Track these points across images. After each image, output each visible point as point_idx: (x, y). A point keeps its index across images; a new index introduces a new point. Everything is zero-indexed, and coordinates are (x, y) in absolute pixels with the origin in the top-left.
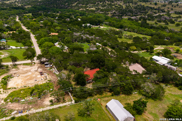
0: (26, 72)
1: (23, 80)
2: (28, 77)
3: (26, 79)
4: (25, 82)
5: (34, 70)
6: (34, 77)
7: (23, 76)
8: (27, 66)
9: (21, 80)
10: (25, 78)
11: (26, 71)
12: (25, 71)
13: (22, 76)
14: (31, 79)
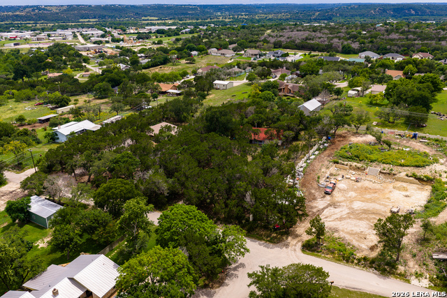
0: (364, 216)
1: (387, 196)
2: (368, 196)
3: (376, 195)
4: (385, 188)
5: (337, 210)
6: (355, 190)
7: (380, 204)
8: (348, 237)
9: (391, 195)
10: (378, 199)
11: (361, 219)
12: (367, 219)
13: (386, 206)
14: (366, 189)
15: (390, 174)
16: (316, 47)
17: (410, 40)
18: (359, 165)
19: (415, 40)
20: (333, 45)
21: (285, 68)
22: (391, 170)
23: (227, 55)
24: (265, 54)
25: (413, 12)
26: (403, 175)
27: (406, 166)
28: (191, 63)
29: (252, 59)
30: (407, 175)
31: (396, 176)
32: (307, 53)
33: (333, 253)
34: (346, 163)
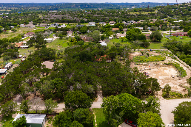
1: (165, 72)
2: (160, 74)
15: (157, 65)
16: (70, 21)
17: (102, 17)
18: (146, 64)
19: (104, 17)
20: (76, 20)
21: (70, 30)
22: (157, 63)
23: (31, 27)
24: (50, 25)
25: (87, 6)
26: (161, 64)
27: (160, 61)
28: (14, 32)
29: (45, 28)
30: (163, 64)
31: (159, 65)
32: (68, 24)
33: (174, 96)
34: (140, 64)
